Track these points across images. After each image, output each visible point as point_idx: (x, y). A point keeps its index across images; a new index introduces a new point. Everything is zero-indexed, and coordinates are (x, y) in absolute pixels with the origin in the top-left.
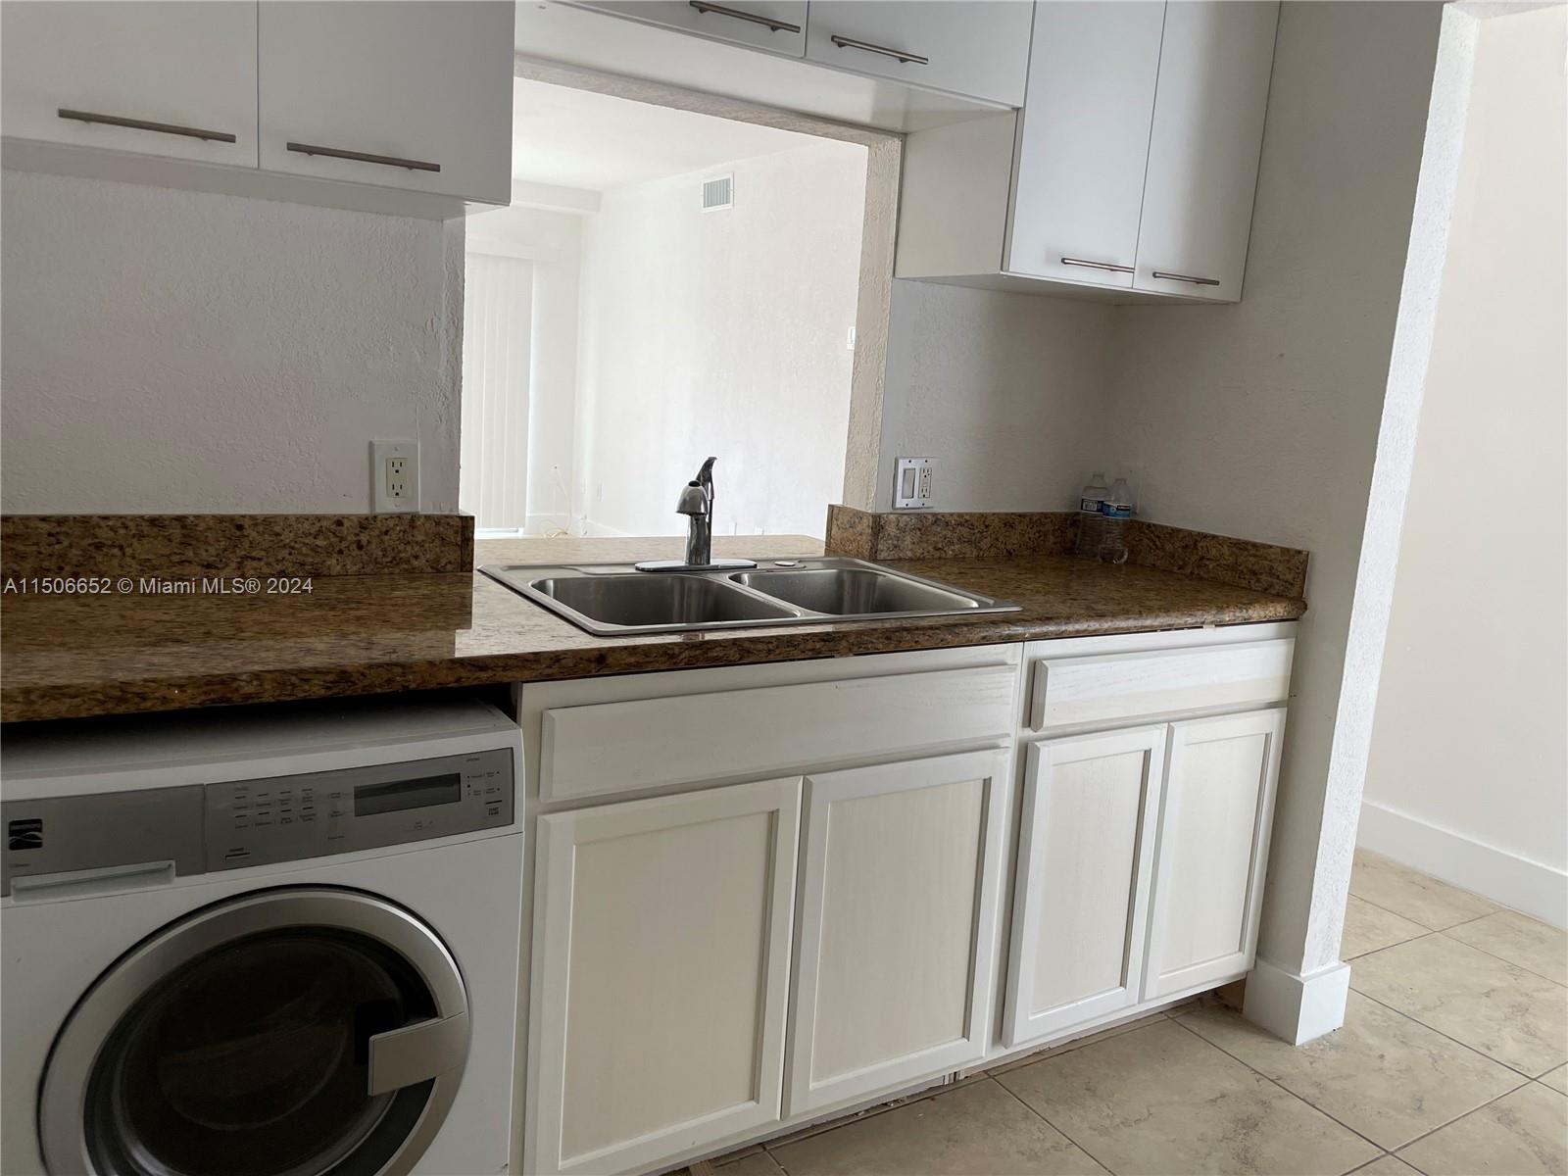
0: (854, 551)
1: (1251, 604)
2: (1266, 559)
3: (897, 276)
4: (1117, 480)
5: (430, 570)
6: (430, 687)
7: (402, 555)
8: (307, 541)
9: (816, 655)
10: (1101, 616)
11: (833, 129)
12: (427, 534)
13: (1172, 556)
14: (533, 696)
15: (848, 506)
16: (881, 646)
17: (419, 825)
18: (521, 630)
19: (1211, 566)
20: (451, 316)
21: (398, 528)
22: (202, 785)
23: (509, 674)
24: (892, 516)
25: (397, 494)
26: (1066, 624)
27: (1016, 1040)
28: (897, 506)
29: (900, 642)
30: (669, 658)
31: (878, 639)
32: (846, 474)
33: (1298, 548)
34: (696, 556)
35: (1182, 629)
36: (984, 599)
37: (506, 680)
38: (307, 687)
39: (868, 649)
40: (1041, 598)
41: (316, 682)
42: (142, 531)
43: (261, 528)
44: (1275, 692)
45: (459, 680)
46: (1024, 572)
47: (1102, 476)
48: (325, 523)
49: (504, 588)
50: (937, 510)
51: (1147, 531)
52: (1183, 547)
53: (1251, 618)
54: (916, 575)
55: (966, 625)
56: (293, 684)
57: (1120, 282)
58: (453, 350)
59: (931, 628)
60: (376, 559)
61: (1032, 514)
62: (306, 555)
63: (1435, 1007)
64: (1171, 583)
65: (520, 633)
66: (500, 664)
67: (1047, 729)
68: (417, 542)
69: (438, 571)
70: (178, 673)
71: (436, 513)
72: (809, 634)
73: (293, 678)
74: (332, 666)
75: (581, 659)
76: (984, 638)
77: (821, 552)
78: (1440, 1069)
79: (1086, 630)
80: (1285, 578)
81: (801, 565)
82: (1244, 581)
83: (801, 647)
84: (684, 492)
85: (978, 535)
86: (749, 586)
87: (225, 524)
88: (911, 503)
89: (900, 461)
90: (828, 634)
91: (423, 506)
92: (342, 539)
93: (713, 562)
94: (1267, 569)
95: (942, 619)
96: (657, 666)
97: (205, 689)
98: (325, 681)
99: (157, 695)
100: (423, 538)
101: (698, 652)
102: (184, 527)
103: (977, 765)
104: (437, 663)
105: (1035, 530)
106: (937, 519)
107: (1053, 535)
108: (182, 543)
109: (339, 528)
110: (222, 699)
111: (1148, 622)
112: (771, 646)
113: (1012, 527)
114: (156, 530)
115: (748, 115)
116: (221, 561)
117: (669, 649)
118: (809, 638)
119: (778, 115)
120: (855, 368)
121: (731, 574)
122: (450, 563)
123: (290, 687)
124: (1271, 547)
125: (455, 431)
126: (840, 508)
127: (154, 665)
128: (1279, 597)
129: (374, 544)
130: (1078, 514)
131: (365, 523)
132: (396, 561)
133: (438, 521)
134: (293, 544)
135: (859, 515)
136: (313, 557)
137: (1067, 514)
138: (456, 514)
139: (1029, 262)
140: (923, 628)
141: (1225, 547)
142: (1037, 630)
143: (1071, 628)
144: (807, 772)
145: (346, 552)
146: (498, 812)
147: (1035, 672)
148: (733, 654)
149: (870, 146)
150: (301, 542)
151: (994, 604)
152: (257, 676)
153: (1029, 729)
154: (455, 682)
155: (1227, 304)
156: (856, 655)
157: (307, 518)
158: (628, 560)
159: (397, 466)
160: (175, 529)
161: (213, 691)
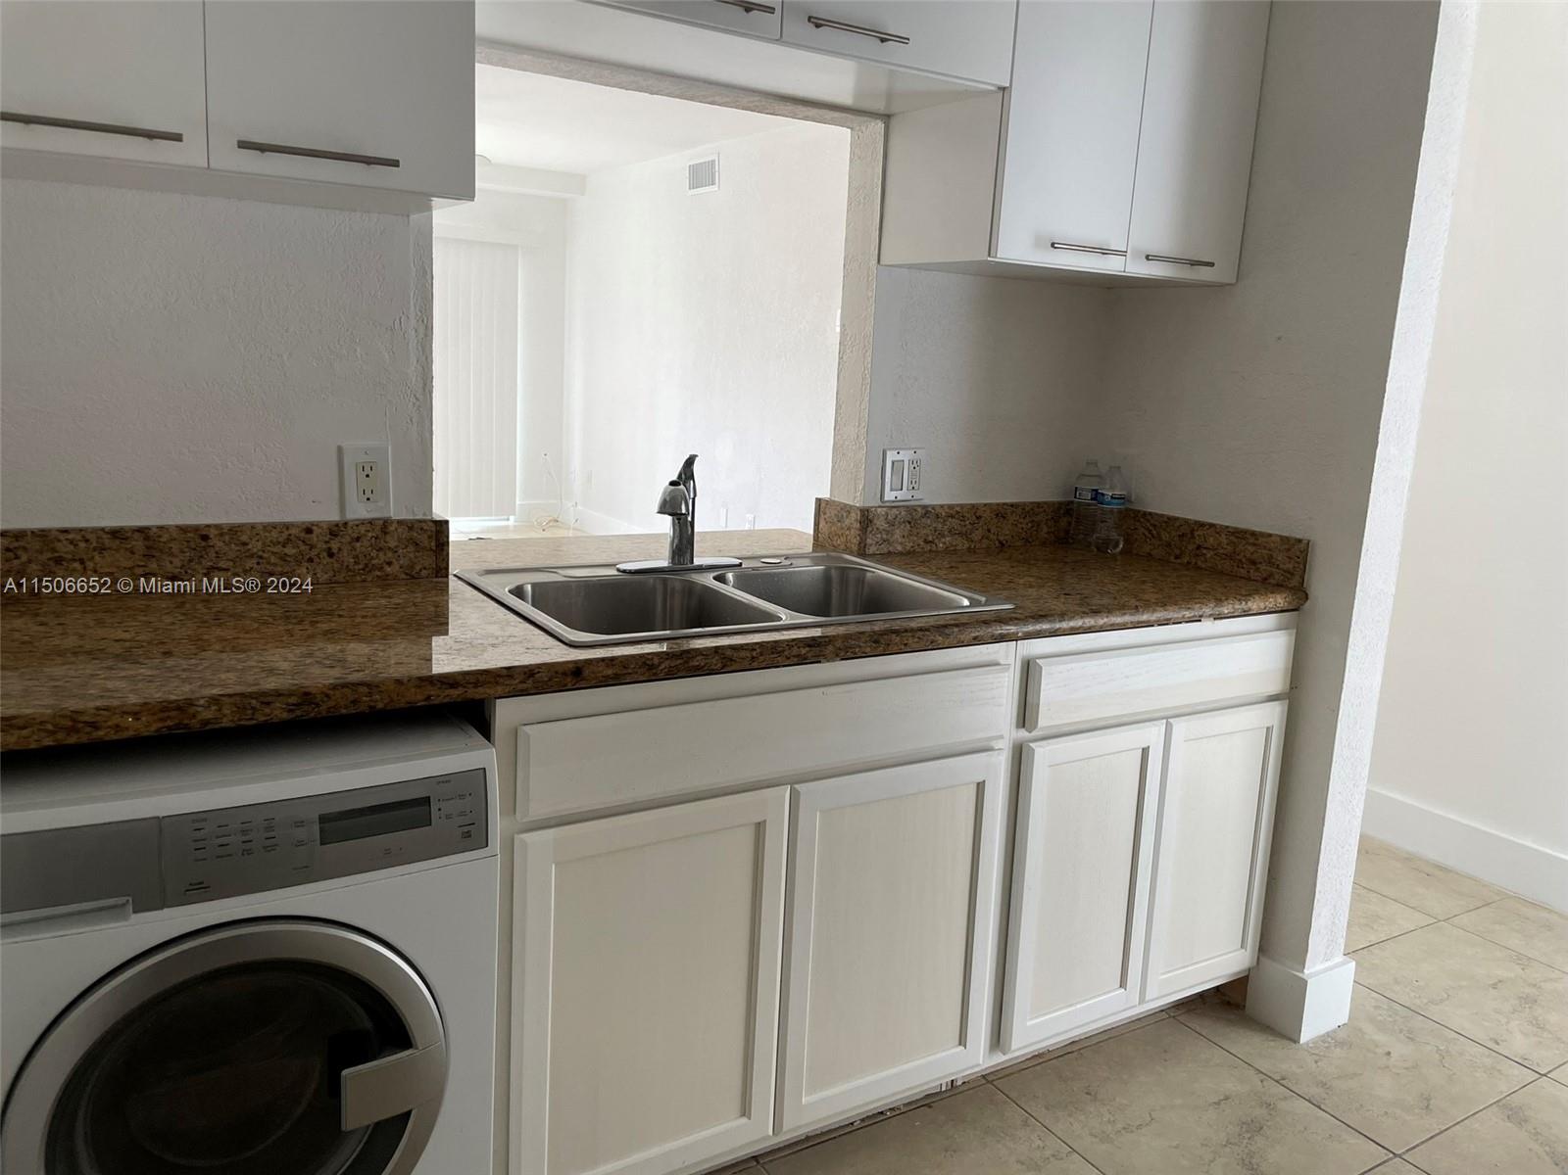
0: (843, 547)
1: (1250, 595)
2: (1265, 548)
3: (881, 263)
4: (1111, 467)
5: (404, 576)
6: (397, 706)
7: (374, 562)
8: (275, 550)
9: (802, 661)
10: (1096, 612)
11: (814, 112)
12: (399, 540)
13: (1169, 545)
14: (506, 712)
15: (836, 499)
16: (868, 649)
17: (388, 852)
18: (496, 642)
19: (1209, 555)
20: (419, 314)
21: (370, 534)
22: (158, 817)
23: (481, 690)
24: (879, 510)
25: (368, 499)
26: (1060, 621)
27: (1014, 1046)
28: (886, 499)
29: (889, 645)
30: (649, 669)
31: (866, 642)
32: (833, 467)
33: (1298, 537)
34: (680, 556)
35: (1180, 623)
36: (976, 597)
37: (477, 697)
38: (267, 711)
39: (855, 653)
40: (1033, 592)
41: (278, 705)
42: (103, 544)
43: (227, 538)
44: (1276, 685)
45: (428, 698)
46: (1015, 564)
47: (1096, 464)
48: (293, 531)
49: (480, 594)
50: (927, 502)
51: (1142, 520)
52: (1179, 536)
53: (1250, 610)
54: (905, 570)
55: (957, 625)
56: (253, 708)
57: (1112, 266)
58: (423, 351)
59: (921, 629)
60: (347, 566)
61: (1025, 504)
62: (275, 565)
63: (1442, 1001)
64: (1167, 573)
65: (493, 645)
66: (471, 681)
67: (1042, 729)
68: (389, 548)
69: (413, 577)
70: (133, 699)
71: (408, 518)
72: (794, 640)
73: (254, 702)
74: (294, 688)
75: (556, 673)
76: (975, 638)
77: (810, 548)
78: (1446, 1065)
79: (1080, 627)
80: (1285, 567)
81: (788, 562)
82: (1242, 570)
83: (786, 653)
84: (664, 493)
85: (969, 527)
86: (733, 587)
87: (189, 535)
88: (901, 495)
89: (888, 453)
90: (813, 639)
91: (396, 511)
92: (312, 547)
93: (697, 561)
94: (1266, 557)
95: (931, 619)
96: (635, 677)
97: (161, 715)
98: (288, 704)
99: (109, 723)
100: (396, 544)
101: (679, 662)
102: (147, 538)
103: (970, 768)
104: (405, 681)
105: (1028, 519)
106: (927, 511)
107: (1046, 524)
108: (144, 556)
109: (308, 536)
110: (178, 726)
111: (1145, 617)
112: (754, 654)
113: (1004, 517)
114: (117, 542)
115: (725, 100)
116: (186, 572)
117: (648, 659)
118: (793, 643)
119: (756, 99)
120: (840, 358)
121: (716, 574)
122: (425, 568)
123: (250, 712)
124: (1270, 535)
125: (428, 435)
126: (827, 502)
127: (109, 690)
128: (1278, 587)
129: (345, 551)
130: (1072, 502)
131: (335, 530)
132: (368, 568)
133: (410, 525)
134: (260, 553)
135: (847, 509)
136: (282, 566)
137: (1060, 503)
138: (429, 518)
139: (1018, 248)
140: (912, 630)
141: (1223, 536)
142: (1030, 628)
143: (1065, 625)
144: (795, 780)
145: (316, 560)
146: (472, 835)
147: (1029, 671)
148: (715, 661)
149: (852, 129)
150: (269, 551)
151: (986, 601)
152: (215, 700)
153: (1023, 730)
154: (425, 700)
155: (1222, 286)
156: (843, 659)
157: (274, 526)
158: (610, 561)
159: (367, 470)
160: (137, 541)
161: (169, 717)
